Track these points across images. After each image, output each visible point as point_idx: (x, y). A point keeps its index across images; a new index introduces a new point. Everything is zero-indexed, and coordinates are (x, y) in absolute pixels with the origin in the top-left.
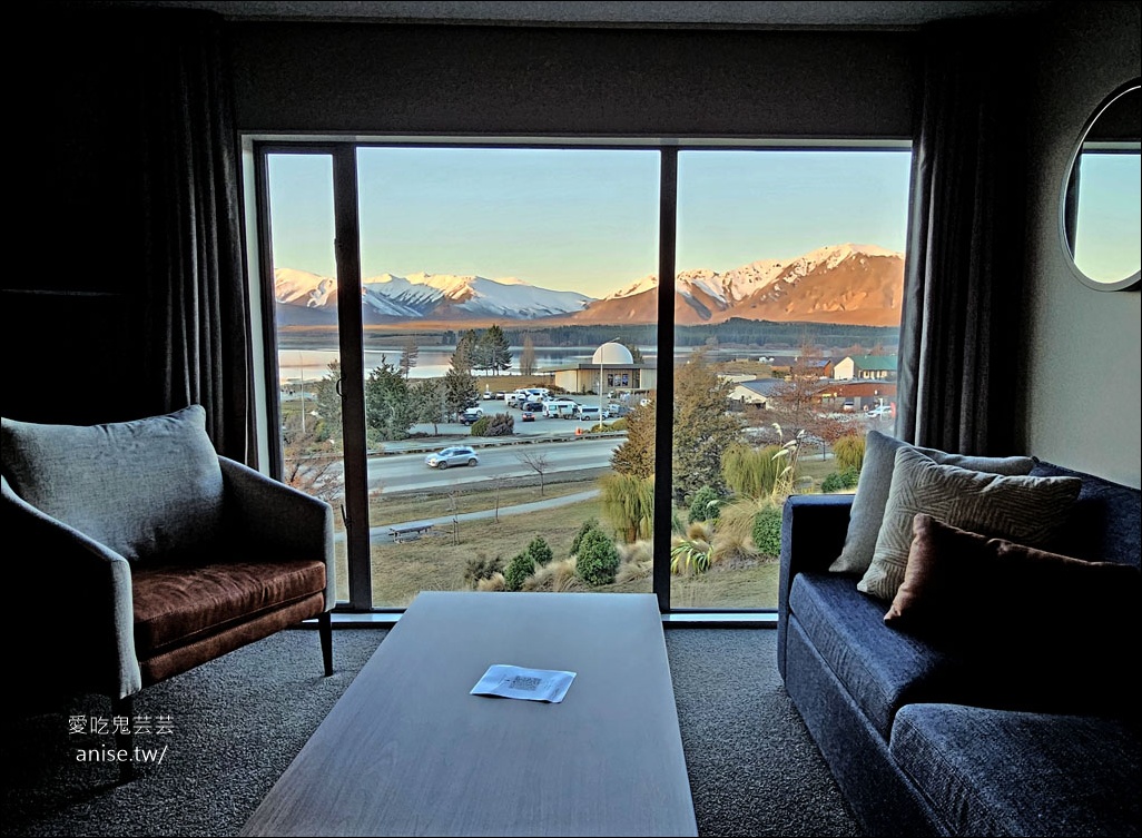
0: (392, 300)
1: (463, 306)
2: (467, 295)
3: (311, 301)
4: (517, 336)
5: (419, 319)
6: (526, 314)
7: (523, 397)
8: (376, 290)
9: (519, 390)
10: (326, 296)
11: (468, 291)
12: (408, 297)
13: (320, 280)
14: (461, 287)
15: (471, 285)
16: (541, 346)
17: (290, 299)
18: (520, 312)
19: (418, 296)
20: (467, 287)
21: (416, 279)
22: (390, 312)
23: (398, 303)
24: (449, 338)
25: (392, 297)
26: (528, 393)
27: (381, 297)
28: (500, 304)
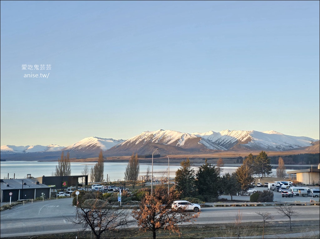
0: (213, 143)
1: (247, 145)
2: (249, 139)
3: (178, 144)
4: (275, 160)
5: (225, 151)
6: (279, 148)
7: (279, 185)
8: (206, 138)
9: (276, 182)
10: (184, 142)
11: (249, 138)
12: (220, 141)
13: (182, 134)
14: (246, 136)
15: (250, 135)
16: (288, 164)
17: (169, 143)
18: (276, 147)
19: (225, 141)
20: (249, 135)
21: (224, 133)
22: (212, 148)
23: (216, 144)
24: (240, 160)
25: (213, 141)
26: (281, 183)
27: (208, 141)
28: (266, 143)
